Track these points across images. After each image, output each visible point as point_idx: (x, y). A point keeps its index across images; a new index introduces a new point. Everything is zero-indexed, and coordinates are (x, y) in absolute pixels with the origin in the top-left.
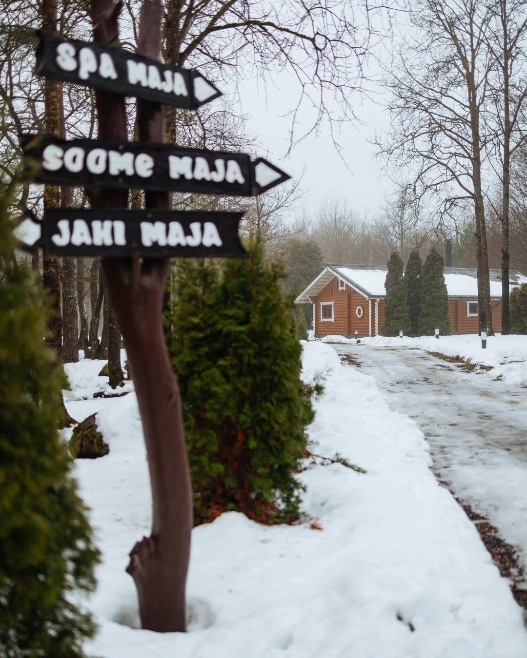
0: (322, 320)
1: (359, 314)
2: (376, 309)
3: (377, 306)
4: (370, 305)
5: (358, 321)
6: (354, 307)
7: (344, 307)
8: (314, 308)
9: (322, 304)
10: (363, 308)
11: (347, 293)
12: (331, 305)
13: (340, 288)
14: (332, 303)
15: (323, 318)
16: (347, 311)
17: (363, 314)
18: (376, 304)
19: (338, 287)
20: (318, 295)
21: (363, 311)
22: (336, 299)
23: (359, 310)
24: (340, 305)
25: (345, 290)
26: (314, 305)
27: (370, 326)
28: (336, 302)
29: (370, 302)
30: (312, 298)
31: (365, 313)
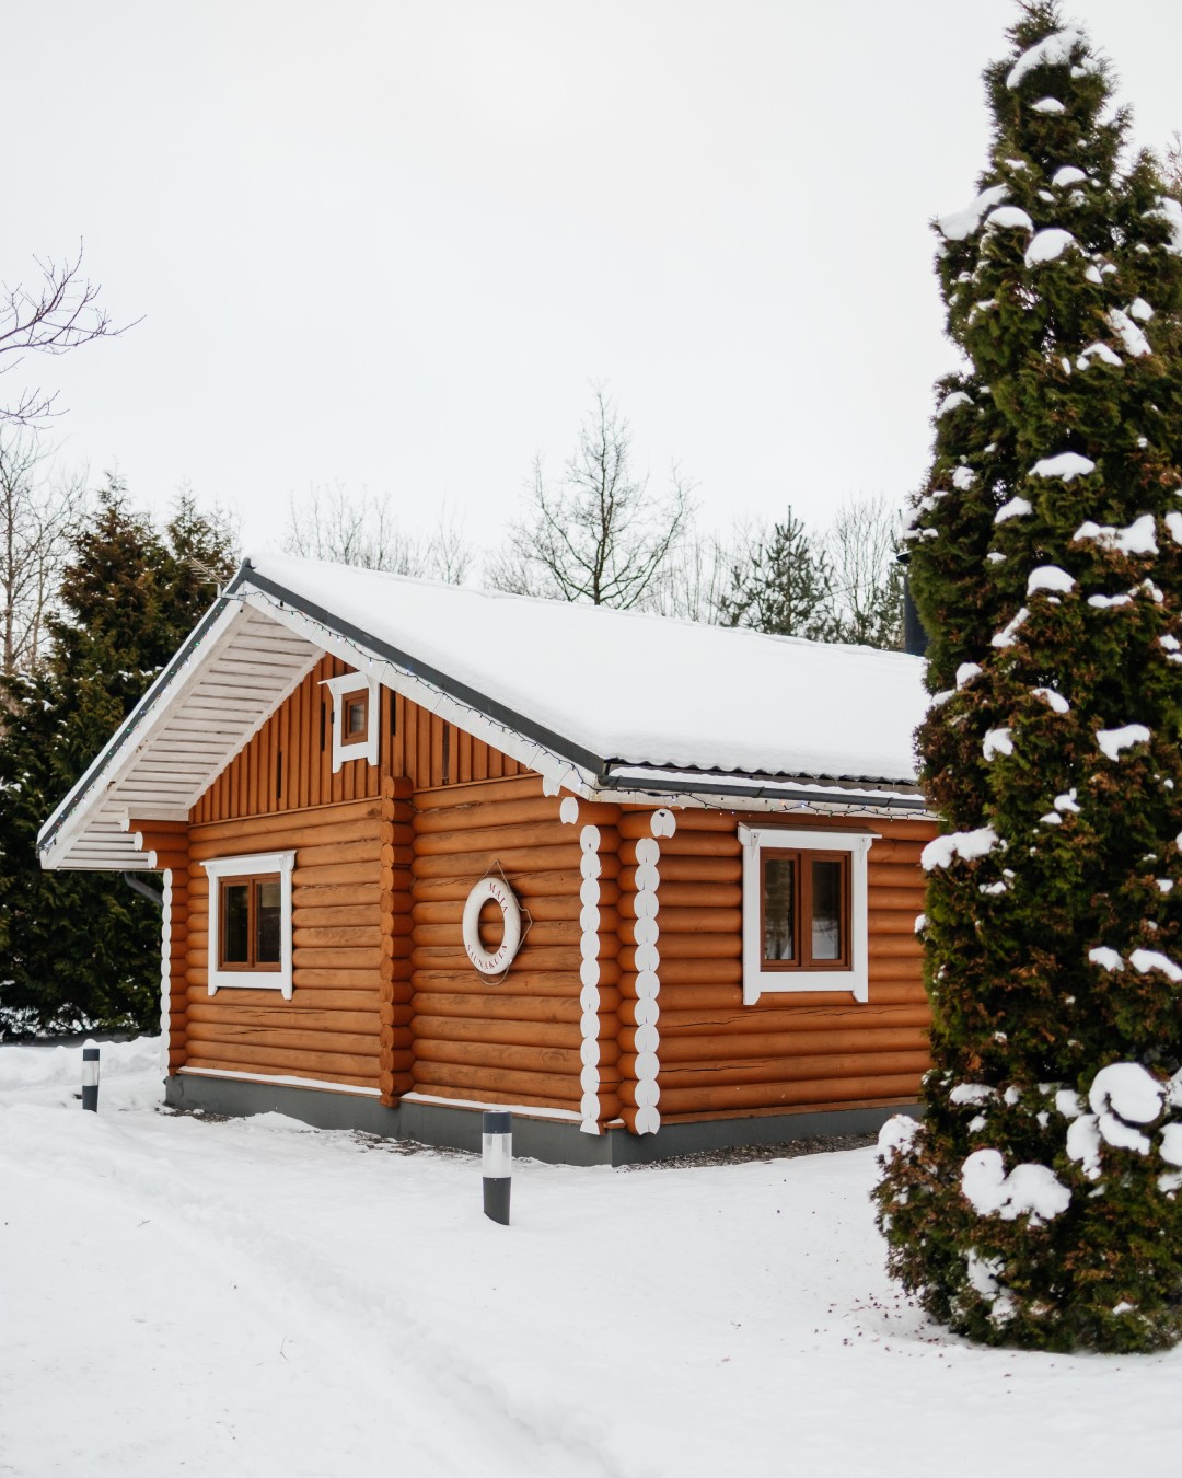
0: (217, 979)
1: (489, 945)
2: (646, 906)
3: (647, 877)
4: (591, 867)
5: (476, 1004)
6: (452, 889)
7: (363, 896)
8: (167, 896)
9: (217, 870)
10: (520, 896)
11: (389, 786)
12: (277, 876)
13: (342, 754)
14: (279, 864)
15: (221, 968)
16: (388, 922)
17: (524, 946)
18: (646, 853)
19: (324, 743)
20: (193, 810)
21: (524, 921)
22: (309, 837)
23: (488, 917)
24: (336, 876)
25: (373, 761)
26: (168, 878)
27: (590, 1053)
28: (308, 857)
29: (591, 838)
30: (154, 832)
31: (538, 934)
